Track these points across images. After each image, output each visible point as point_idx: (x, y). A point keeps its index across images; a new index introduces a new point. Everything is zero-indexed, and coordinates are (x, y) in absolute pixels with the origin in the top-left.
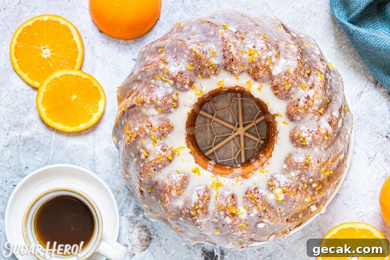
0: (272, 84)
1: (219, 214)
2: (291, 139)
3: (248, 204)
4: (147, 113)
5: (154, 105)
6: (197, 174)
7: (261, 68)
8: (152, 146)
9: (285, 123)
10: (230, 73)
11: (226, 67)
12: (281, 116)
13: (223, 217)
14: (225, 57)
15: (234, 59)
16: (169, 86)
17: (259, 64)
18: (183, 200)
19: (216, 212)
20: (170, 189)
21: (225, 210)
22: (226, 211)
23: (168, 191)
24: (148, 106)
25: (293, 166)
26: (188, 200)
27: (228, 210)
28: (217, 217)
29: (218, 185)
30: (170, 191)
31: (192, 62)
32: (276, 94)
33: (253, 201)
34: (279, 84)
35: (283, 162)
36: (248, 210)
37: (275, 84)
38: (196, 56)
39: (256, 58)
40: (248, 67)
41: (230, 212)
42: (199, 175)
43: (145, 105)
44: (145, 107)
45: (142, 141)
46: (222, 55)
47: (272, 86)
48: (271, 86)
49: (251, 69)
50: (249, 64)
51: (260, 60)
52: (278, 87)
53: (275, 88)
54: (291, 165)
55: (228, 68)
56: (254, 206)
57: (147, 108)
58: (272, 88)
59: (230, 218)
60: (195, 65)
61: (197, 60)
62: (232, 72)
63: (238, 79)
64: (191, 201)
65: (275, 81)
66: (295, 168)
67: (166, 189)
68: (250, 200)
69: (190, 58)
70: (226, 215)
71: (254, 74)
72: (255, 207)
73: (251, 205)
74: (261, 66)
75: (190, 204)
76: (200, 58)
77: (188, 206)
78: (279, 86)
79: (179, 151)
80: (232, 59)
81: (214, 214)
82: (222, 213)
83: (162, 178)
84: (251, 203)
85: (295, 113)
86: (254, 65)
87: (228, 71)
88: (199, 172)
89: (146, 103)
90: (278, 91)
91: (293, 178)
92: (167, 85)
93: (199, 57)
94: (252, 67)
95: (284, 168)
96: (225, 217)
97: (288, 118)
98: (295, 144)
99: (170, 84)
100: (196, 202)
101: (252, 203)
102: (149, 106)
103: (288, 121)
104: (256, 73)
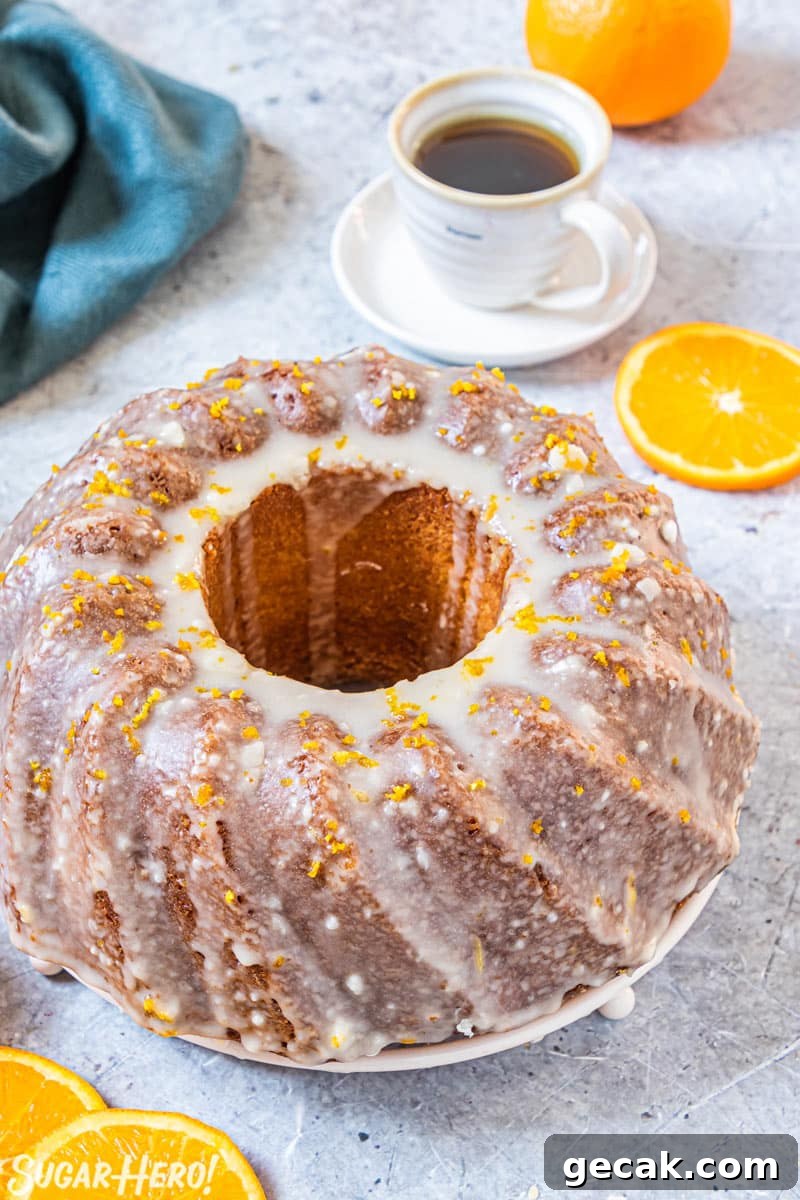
0: (211, 456)
1: (629, 612)
2: (394, 430)
3: (596, 539)
4: (255, 773)
5: (230, 744)
6: (484, 665)
7: (156, 465)
8: (375, 768)
9: (340, 445)
10: (155, 552)
11: (135, 556)
12: (319, 449)
13: (639, 603)
14: (101, 550)
15: (113, 525)
16: (169, 703)
17: (140, 470)
18: (574, 702)
19: (621, 619)
20: (534, 728)
21: (616, 592)
22: (618, 589)
23: (542, 735)
24: (231, 767)
25: (479, 426)
26: (576, 686)
27: (616, 583)
28: (640, 620)
29: (528, 615)
30: (542, 727)
31: (99, 633)
32: (247, 450)
33: (589, 523)
34: (215, 434)
35: (465, 456)
36: (616, 538)
37: (212, 447)
38: (79, 618)
39: (120, 477)
40: (147, 504)
41: (621, 576)
42: (490, 660)
43: (226, 778)
44: (234, 780)
45: (353, 798)
46: (92, 556)
47: (218, 457)
48: (218, 461)
49: (155, 495)
50: (136, 498)
51: (128, 467)
52: (225, 437)
53: (226, 448)
54: (477, 432)
55: (140, 552)
56: (605, 523)
57: (237, 771)
58: (223, 457)
59: (640, 579)
60: (113, 629)
61: (94, 618)
62: (155, 546)
63: (179, 538)
64: (581, 680)
65: (203, 444)
66: (486, 420)
67: (532, 746)
68: (584, 532)
69: (84, 642)
70: (631, 590)
71: (173, 492)
72: (607, 519)
73: (601, 531)
74: (149, 464)
75: (589, 682)
76: (92, 605)
77: (599, 691)
78: (221, 432)
79: (403, 706)
80: (112, 528)
81: (627, 628)
82: (624, 601)
83: (492, 754)
84: (593, 530)
85: (313, 404)
86: (144, 485)
87: (148, 556)
88: (482, 661)
89: (217, 769)
90: (237, 439)
91: (519, 430)
92: (164, 709)
93: (86, 608)
94: (148, 492)
95: (487, 454)
96: (640, 595)
97: (325, 432)
98: (411, 421)
99: (163, 700)
100: (586, 660)
101: (595, 525)
102: (231, 761)
103: (336, 436)
104: (171, 485)
